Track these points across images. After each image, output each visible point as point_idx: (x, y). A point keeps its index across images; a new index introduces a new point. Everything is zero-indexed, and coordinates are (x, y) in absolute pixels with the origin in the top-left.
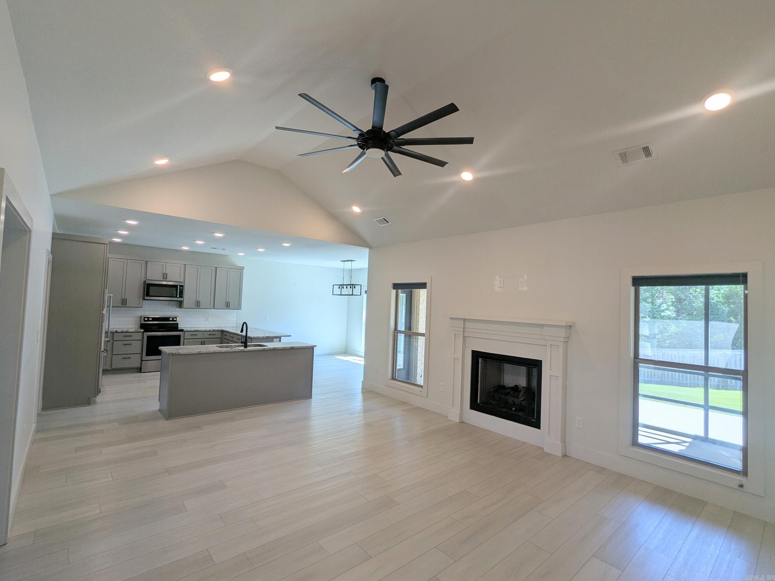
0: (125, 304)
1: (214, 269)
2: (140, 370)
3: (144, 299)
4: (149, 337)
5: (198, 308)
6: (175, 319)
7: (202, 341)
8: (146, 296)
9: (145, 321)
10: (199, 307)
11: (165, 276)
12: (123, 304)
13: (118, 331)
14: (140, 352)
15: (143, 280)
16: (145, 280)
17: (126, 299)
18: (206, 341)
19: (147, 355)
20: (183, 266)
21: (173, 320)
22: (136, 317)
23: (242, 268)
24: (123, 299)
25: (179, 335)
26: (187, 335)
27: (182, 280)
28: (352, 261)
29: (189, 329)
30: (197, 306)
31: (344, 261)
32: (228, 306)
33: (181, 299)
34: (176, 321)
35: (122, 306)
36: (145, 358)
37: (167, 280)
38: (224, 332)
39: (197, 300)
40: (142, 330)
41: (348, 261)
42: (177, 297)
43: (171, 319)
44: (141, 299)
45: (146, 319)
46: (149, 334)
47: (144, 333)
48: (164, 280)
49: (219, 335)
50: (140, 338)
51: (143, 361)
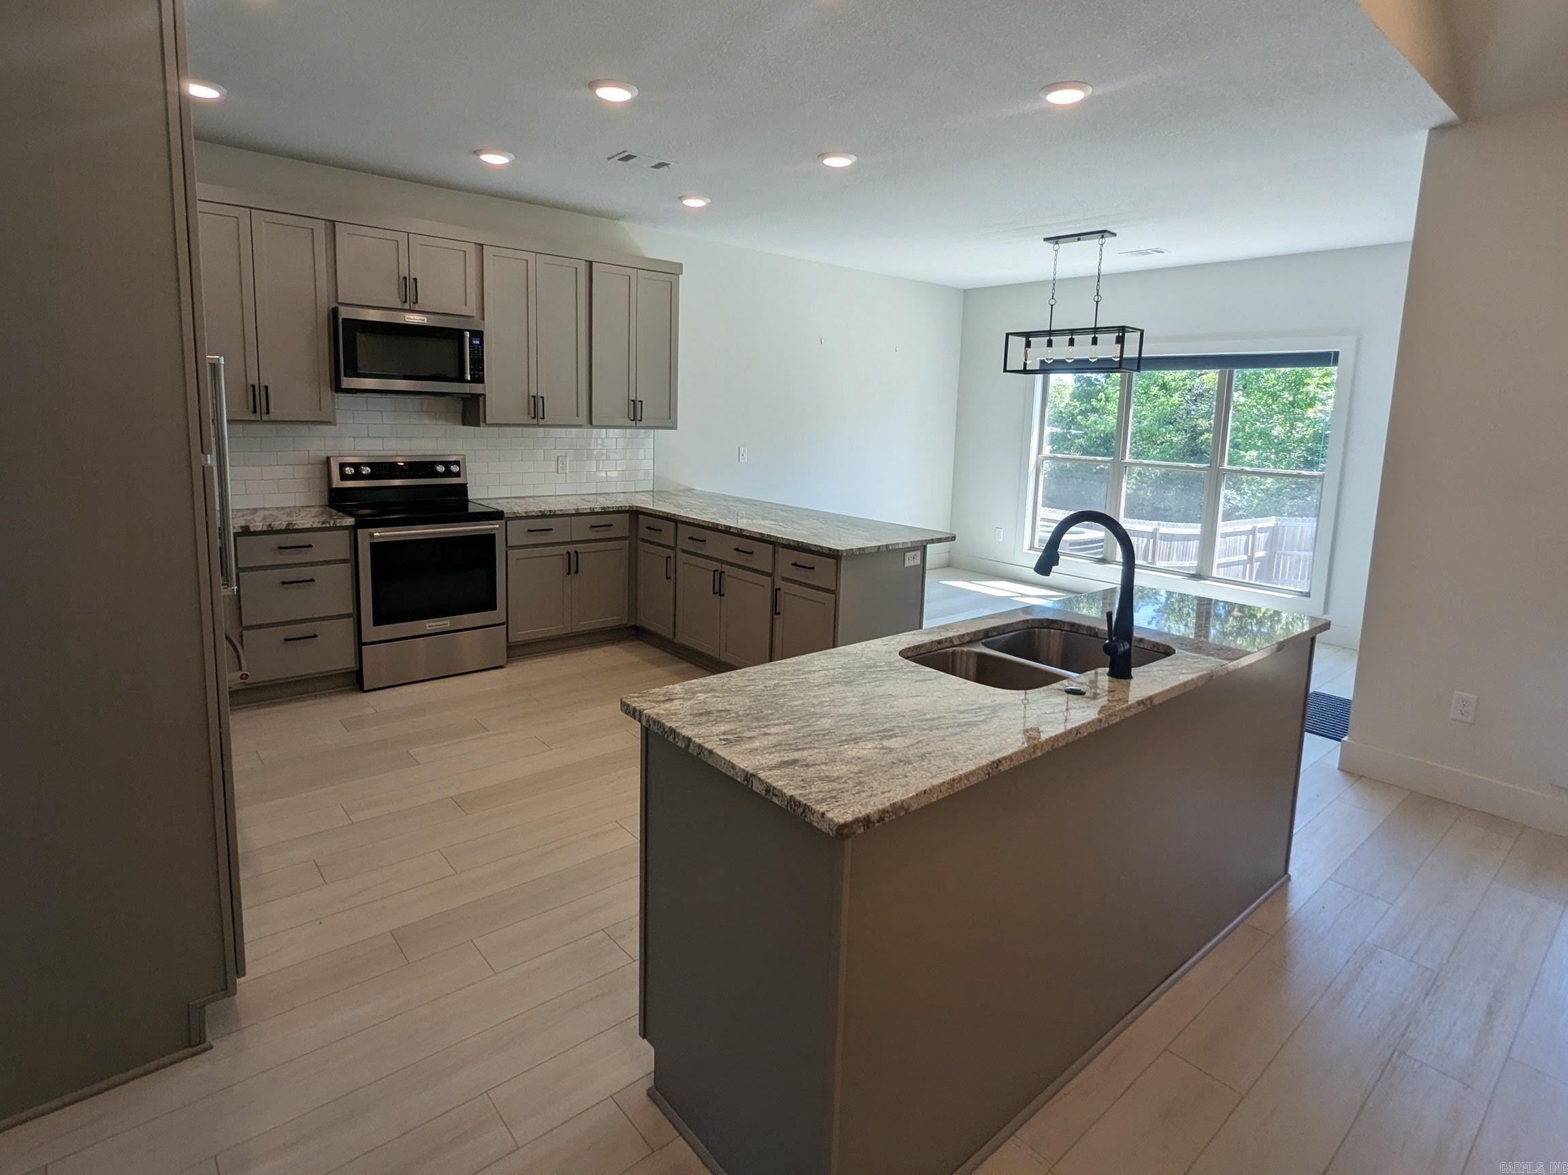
0: (264, 409)
1: (583, 269)
2: (356, 681)
3: (338, 388)
4: (376, 548)
5: (538, 425)
6: (455, 469)
7: (569, 553)
8: (346, 375)
9: (344, 477)
10: (541, 422)
11: (408, 290)
12: (255, 412)
13: (252, 529)
14: (350, 611)
15: (325, 304)
16: (333, 306)
17: (266, 387)
18: (581, 553)
19: (378, 621)
20: (472, 251)
21: (448, 473)
22: (309, 464)
23: (674, 270)
24: (253, 386)
25: (490, 532)
26: (517, 533)
27: (472, 309)
28: (1103, 233)
29: (520, 509)
30: (534, 418)
31: (1056, 240)
32: (635, 415)
33: (477, 388)
34: (458, 475)
35: (253, 417)
36: (371, 631)
37: (417, 308)
38: (641, 517)
39: (533, 392)
40: (350, 521)
41: (1079, 236)
42: (461, 379)
43: (441, 469)
44: (327, 392)
45: (349, 471)
46: (380, 537)
47: (359, 531)
48: (407, 306)
49: (621, 527)
50: (345, 553)
51: (366, 644)
